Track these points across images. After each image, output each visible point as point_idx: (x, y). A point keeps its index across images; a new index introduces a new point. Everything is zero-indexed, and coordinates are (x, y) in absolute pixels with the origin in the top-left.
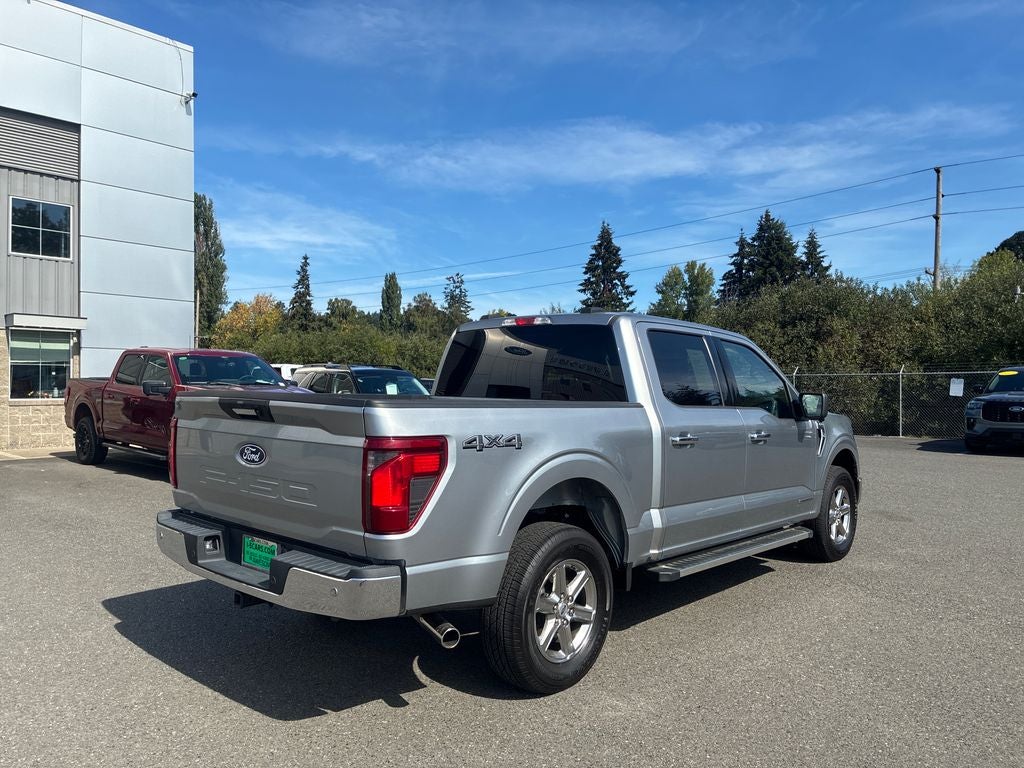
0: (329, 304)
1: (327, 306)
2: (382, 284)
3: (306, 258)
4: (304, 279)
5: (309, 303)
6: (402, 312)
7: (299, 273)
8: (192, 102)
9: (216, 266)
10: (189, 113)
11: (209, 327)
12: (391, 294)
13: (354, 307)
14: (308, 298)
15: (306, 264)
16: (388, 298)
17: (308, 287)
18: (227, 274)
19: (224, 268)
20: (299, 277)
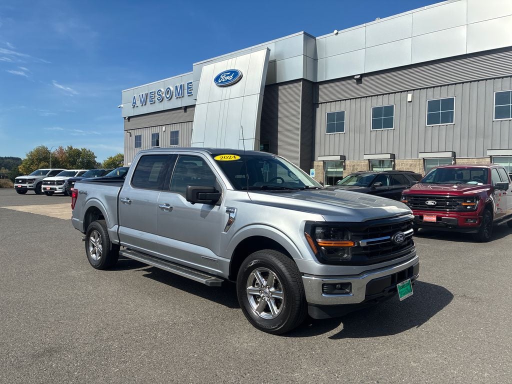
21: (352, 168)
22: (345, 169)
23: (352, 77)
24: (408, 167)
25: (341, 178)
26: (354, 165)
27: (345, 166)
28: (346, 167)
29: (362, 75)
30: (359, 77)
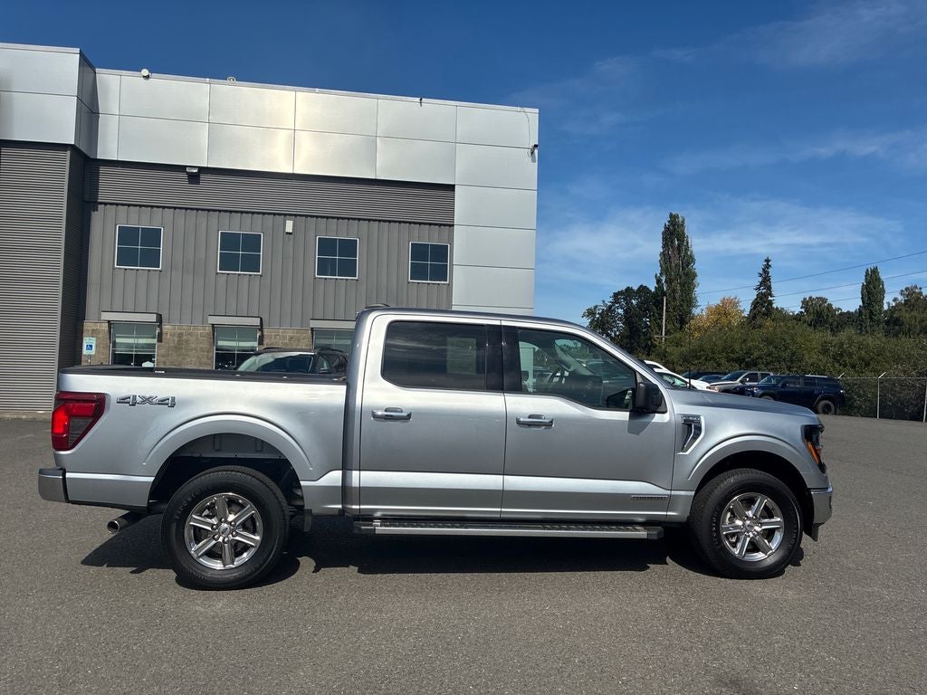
0: (803, 302)
1: (801, 304)
2: (862, 280)
3: (767, 261)
4: (765, 281)
5: (770, 303)
6: (886, 307)
7: (761, 275)
8: (536, 151)
9: (687, 275)
10: (534, 161)
11: (681, 327)
12: (872, 288)
13: (830, 305)
14: (770, 298)
15: (768, 266)
16: (869, 293)
17: (769, 288)
18: (698, 280)
19: (695, 275)
20: (760, 279)
21: (176, 339)
22: (160, 340)
23: (182, 168)
24: (287, 341)
25: (150, 358)
26: (180, 335)
27: (160, 335)
28: (164, 336)
29: (202, 170)
30: (196, 171)
